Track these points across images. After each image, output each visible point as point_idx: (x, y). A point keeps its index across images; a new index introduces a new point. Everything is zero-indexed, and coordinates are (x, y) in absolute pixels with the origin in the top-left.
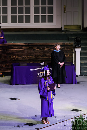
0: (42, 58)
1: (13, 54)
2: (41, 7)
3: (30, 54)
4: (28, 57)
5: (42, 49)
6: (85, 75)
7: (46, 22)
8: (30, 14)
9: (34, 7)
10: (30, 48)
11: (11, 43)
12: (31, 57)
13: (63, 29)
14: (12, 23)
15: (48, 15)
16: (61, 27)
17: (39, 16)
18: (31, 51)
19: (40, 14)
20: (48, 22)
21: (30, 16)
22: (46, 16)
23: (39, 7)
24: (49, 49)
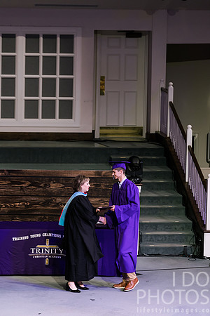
0: (42, 207)
2: (43, 79)
3: (13, 197)
4: (6, 206)
5: (42, 185)
7: (54, 117)
8: (14, 96)
9: (26, 78)
12: (15, 206)
13: (97, 136)
15: (60, 101)
16: (94, 131)
17: (37, 101)
18: (16, 190)
20: (60, 118)
22: (54, 101)
23: (38, 79)
24: (61, 185)
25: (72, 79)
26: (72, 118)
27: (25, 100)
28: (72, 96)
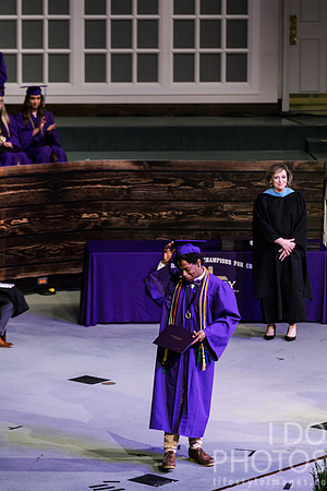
0: (202, 219)
1: (91, 203)
2: (202, 21)
3: (157, 203)
4: (147, 217)
5: (201, 184)
7: (219, 80)
8: (157, 47)
9: (175, 20)
10: (156, 181)
11: (82, 162)
12: (161, 216)
13: (285, 108)
14: (86, 81)
15: (228, 54)
16: (280, 101)
17: (193, 55)
19: (198, 50)
20: (227, 81)
21: (156, 55)
22: (219, 54)
23: (193, 21)
24: (231, 185)
25: (246, 21)
26: (246, 81)
27: (175, 54)
28: (246, 47)
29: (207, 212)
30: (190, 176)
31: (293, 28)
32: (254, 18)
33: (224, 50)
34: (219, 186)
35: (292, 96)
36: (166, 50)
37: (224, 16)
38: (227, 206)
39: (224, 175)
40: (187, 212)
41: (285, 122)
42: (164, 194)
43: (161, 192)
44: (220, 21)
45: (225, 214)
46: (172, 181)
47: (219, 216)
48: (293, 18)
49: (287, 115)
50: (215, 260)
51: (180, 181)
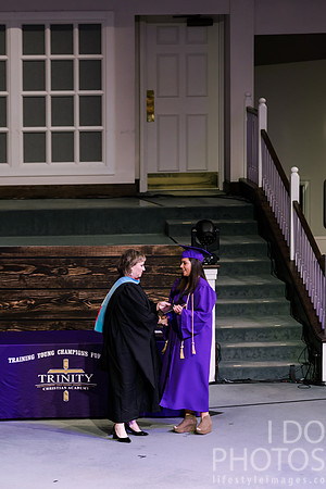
0: (56, 308)
2: (53, 97)
3: (9, 292)
5: (55, 271)
6: (235, 382)
7: (72, 160)
8: (6, 126)
9: (24, 97)
10: (6, 268)
12: (11, 306)
13: (143, 189)
15: (81, 133)
16: (137, 181)
17: (44, 133)
19: (49, 128)
20: (82, 161)
21: (5, 134)
22: (72, 133)
23: (44, 97)
24: (87, 271)
25: (100, 97)
26: (101, 160)
27: (24, 133)
28: (101, 125)
29: (62, 301)
30: (42, 263)
31: (151, 104)
32: (109, 93)
33: (77, 128)
34: (74, 273)
35: (150, 175)
36: (16, 128)
37: (77, 92)
38: (83, 294)
39: (79, 261)
40: (40, 301)
41: (143, 204)
42: (15, 282)
43: (11, 279)
44: (72, 97)
45: (81, 302)
46: (24, 269)
47: (74, 305)
48: (150, 94)
49: (145, 197)
50: (70, 352)
51: (32, 268)
